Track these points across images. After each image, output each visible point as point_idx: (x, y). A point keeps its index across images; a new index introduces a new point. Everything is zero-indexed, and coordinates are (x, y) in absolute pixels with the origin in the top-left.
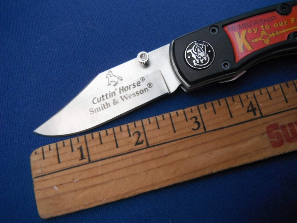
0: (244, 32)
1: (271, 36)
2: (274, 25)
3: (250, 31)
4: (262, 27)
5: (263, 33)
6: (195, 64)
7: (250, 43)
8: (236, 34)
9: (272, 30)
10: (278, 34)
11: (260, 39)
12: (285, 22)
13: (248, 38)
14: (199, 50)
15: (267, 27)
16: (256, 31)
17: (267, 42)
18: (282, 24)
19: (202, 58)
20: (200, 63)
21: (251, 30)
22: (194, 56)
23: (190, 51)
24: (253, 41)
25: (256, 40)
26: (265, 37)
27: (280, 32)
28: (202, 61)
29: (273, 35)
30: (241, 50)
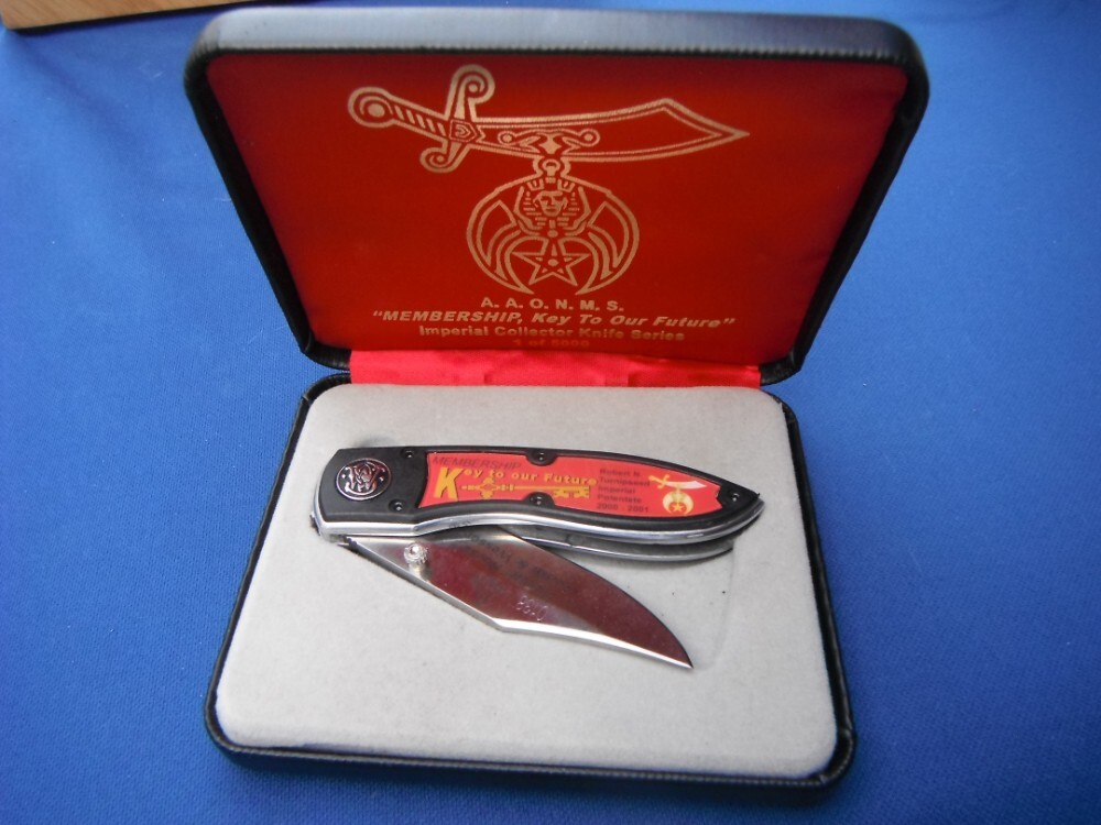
0: (456, 471)
1: (498, 488)
2: (513, 476)
3: (468, 472)
4: (492, 472)
5: (488, 481)
6: (347, 489)
7: (458, 488)
8: (443, 470)
9: (506, 480)
10: (511, 489)
11: (478, 488)
12: (534, 476)
13: (460, 481)
14: (364, 471)
15: (500, 474)
16: (477, 475)
18: (527, 478)
19: (363, 483)
20: (355, 490)
21: (470, 472)
23: (350, 468)
24: (464, 487)
25: (471, 488)
26: (487, 487)
27: (517, 488)
29: (503, 488)
30: (438, 494)
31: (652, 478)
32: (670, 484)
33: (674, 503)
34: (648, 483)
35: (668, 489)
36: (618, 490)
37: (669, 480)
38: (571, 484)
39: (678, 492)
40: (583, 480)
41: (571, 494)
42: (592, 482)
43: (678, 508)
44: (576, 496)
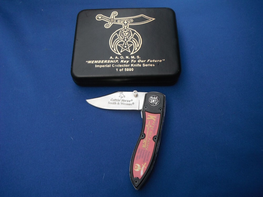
0: (154, 120)
1: (148, 128)
2: (151, 132)
3: (154, 122)
4: (153, 127)
5: (151, 126)
6: (152, 97)
7: (150, 120)
8: (155, 117)
9: (150, 130)
10: (148, 131)
11: (149, 124)
12: (150, 136)
13: (151, 120)
14: (155, 100)
15: (152, 129)
16: (153, 124)
17: (146, 126)
18: (150, 135)
19: (152, 100)
20: (151, 99)
22: (154, 98)
23: (157, 98)
24: (150, 121)
25: (149, 122)
26: (149, 126)
27: (148, 132)
28: (151, 100)
29: (148, 129)
30: (149, 115)
31: (145, 164)
32: (143, 168)
33: (137, 166)
34: (144, 162)
35: (141, 167)
36: (143, 154)
37: (144, 167)
38: (147, 144)
39: (140, 169)
40: (147, 147)
41: (144, 144)
42: (147, 149)
43: (136, 167)
44: (143, 145)
